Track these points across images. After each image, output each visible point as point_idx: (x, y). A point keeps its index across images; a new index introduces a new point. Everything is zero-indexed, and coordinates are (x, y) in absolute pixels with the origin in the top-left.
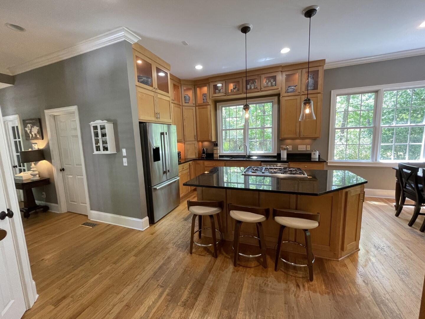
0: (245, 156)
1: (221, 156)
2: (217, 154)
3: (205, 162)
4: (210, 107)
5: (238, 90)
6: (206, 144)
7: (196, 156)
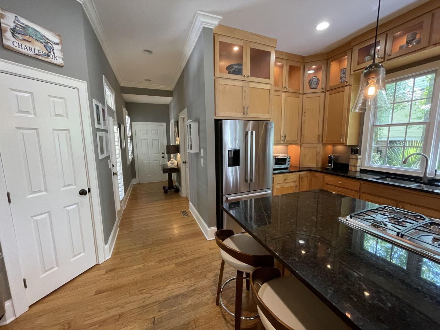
0: (420, 178)
1: (363, 171)
2: (356, 166)
3: (325, 176)
4: (350, 89)
5: (419, 42)
6: (340, 148)
7: (317, 165)
